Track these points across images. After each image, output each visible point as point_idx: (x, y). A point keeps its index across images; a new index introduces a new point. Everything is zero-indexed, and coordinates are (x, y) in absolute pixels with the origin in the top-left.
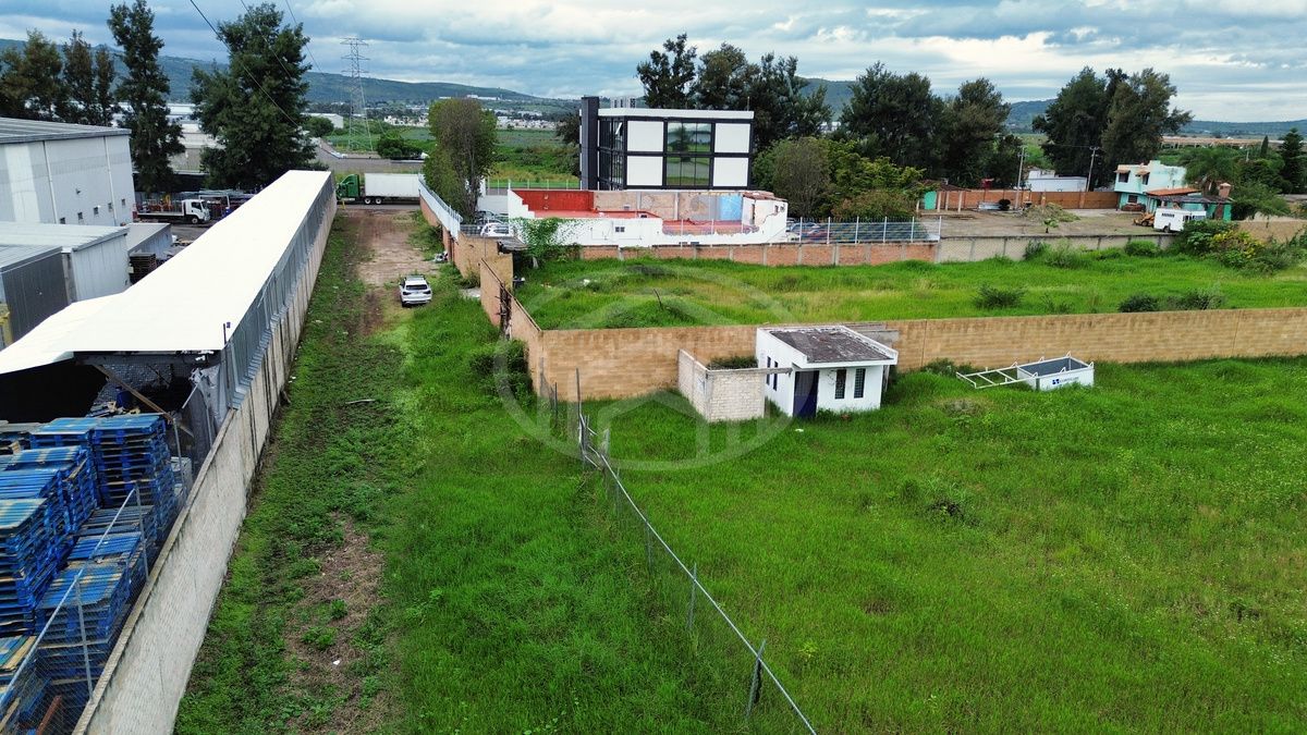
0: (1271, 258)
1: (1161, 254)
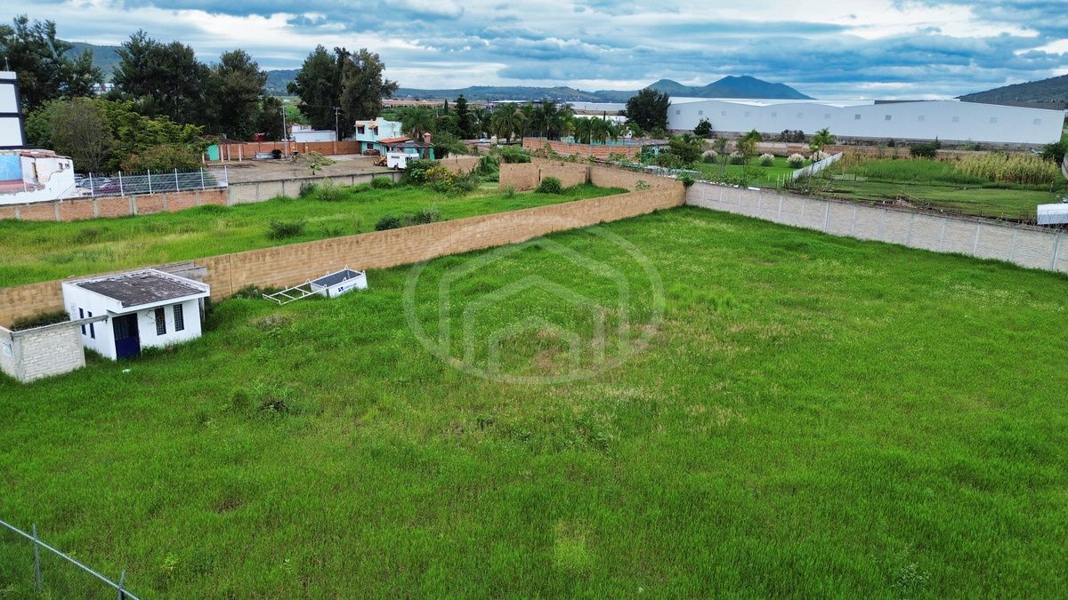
0: (462, 184)
1: (396, 186)
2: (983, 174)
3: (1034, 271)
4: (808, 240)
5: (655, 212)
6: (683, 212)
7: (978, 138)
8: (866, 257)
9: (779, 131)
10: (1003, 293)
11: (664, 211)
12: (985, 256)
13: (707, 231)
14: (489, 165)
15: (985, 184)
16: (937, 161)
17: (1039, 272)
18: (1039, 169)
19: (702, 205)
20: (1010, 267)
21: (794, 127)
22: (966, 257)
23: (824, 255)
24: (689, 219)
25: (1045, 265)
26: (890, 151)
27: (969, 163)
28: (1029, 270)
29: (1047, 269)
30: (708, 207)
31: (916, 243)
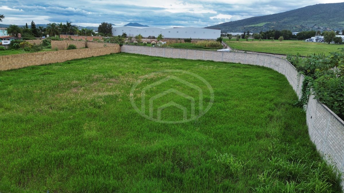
0: (36, 48)
1: (6, 49)
2: (203, 45)
3: (218, 62)
4: (160, 58)
5: (111, 54)
6: (120, 54)
7: (201, 38)
8: (176, 61)
9: (148, 37)
10: (212, 67)
11: (114, 54)
12: (206, 60)
13: (129, 58)
14: (47, 42)
15: (204, 48)
16: (191, 43)
17: (219, 62)
18: (216, 44)
19: (126, 52)
20: (212, 61)
21: (152, 35)
22: (201, 60)
23: (164, 61)
24: (123, 56)
25: (220, 60)
26: (179, 41)
27: (199, 43)
28: (217, 62)
29: (221, 61)
30: (128, 52)
31: (189, 58)
